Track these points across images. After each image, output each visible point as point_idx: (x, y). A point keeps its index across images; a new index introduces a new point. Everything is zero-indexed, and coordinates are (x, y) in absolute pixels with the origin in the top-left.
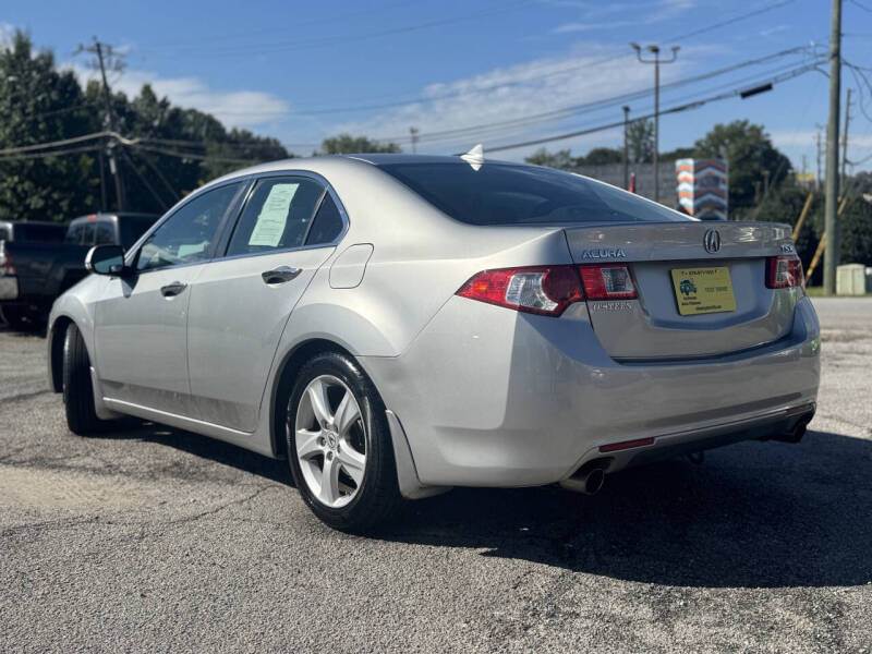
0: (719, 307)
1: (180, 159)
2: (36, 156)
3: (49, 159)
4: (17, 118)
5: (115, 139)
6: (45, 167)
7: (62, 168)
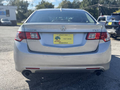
0: (67, 43)
1: (107, 8)
2: (90, 8)
3: (92, 8)
4: (88, 3)
5: (99, 5)
6: (91, 9)
7: (93, 9)
